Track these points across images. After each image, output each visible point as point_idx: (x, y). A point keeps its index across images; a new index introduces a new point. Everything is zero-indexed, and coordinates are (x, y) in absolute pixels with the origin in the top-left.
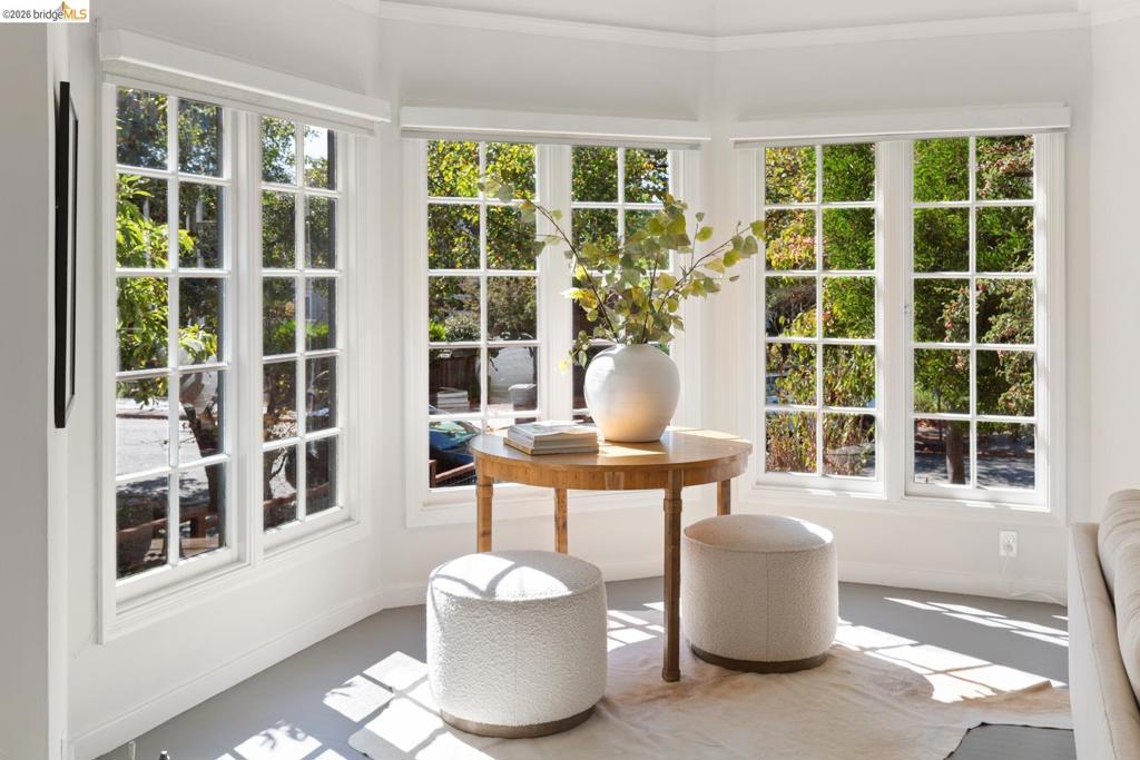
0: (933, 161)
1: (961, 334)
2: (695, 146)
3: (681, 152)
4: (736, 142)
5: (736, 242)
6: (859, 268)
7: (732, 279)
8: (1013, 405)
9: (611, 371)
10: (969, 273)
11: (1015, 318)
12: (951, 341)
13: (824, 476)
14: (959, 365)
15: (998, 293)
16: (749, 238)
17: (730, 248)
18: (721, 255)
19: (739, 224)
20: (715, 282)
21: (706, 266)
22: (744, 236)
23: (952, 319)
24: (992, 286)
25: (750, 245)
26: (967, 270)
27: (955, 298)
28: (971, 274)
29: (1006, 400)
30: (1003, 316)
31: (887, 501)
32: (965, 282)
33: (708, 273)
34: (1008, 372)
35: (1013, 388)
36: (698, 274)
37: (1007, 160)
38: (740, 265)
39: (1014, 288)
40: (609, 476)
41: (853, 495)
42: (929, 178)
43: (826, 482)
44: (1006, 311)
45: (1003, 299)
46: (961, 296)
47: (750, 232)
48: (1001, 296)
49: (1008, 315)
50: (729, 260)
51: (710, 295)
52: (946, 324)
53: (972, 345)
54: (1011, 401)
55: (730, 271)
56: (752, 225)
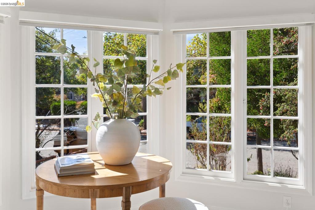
0: (254, 44)
1: (267, 112)
2: (157, 33)
3: (151, 36)
4: (174, 32)
5: (169, 72)
6: (227, 84)
7: (168, 89)
8: (286, 139)
9: (105, 132)
10: (270, 86)
11: (288, 105)
12: (262, 115)
13: (210, 170)
14: (266, 124)
15: (281, 95)
16: (175, 70)
17: (166, 75)
18: (162, 78)
19: (171, 64)
20: (160, 90)
21: (156, 83)
22: (172, 70)
23: (263, 106)
24: (279, 92)
25: (175, 74)
26: (270, 85)
27: (264, 97)
28: (271, 87)
29: (283, 137)
30: (283, 104)
31: (236, 182)
32: (269, 90)
33: (157, 86)
34: (284, 126)
35: (286, 132)
36: (152, 86)
37: (285, 39)
38: (171, 82)
39: (287, 93)
40: (91, 191)
41: (222, 179)
42: (252, 50)
43: (210, 173)
44: (284, 102)
45: (283, 97)
46: (266, 96)
47: (176, 68)
48: (282, 96)
49: (285, 104)
50: (165, 80)
51: (158, 96)
52: (260, 108)
53: (271, 117)
54: (285, 137)
55: (167, 85)
56: (177, 65)
